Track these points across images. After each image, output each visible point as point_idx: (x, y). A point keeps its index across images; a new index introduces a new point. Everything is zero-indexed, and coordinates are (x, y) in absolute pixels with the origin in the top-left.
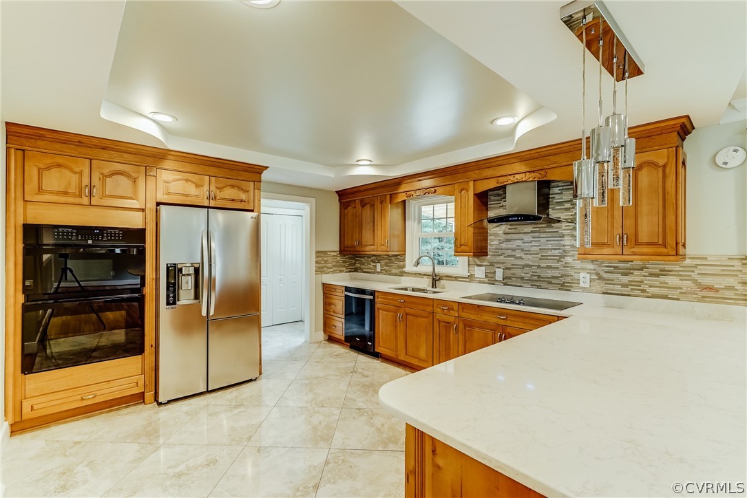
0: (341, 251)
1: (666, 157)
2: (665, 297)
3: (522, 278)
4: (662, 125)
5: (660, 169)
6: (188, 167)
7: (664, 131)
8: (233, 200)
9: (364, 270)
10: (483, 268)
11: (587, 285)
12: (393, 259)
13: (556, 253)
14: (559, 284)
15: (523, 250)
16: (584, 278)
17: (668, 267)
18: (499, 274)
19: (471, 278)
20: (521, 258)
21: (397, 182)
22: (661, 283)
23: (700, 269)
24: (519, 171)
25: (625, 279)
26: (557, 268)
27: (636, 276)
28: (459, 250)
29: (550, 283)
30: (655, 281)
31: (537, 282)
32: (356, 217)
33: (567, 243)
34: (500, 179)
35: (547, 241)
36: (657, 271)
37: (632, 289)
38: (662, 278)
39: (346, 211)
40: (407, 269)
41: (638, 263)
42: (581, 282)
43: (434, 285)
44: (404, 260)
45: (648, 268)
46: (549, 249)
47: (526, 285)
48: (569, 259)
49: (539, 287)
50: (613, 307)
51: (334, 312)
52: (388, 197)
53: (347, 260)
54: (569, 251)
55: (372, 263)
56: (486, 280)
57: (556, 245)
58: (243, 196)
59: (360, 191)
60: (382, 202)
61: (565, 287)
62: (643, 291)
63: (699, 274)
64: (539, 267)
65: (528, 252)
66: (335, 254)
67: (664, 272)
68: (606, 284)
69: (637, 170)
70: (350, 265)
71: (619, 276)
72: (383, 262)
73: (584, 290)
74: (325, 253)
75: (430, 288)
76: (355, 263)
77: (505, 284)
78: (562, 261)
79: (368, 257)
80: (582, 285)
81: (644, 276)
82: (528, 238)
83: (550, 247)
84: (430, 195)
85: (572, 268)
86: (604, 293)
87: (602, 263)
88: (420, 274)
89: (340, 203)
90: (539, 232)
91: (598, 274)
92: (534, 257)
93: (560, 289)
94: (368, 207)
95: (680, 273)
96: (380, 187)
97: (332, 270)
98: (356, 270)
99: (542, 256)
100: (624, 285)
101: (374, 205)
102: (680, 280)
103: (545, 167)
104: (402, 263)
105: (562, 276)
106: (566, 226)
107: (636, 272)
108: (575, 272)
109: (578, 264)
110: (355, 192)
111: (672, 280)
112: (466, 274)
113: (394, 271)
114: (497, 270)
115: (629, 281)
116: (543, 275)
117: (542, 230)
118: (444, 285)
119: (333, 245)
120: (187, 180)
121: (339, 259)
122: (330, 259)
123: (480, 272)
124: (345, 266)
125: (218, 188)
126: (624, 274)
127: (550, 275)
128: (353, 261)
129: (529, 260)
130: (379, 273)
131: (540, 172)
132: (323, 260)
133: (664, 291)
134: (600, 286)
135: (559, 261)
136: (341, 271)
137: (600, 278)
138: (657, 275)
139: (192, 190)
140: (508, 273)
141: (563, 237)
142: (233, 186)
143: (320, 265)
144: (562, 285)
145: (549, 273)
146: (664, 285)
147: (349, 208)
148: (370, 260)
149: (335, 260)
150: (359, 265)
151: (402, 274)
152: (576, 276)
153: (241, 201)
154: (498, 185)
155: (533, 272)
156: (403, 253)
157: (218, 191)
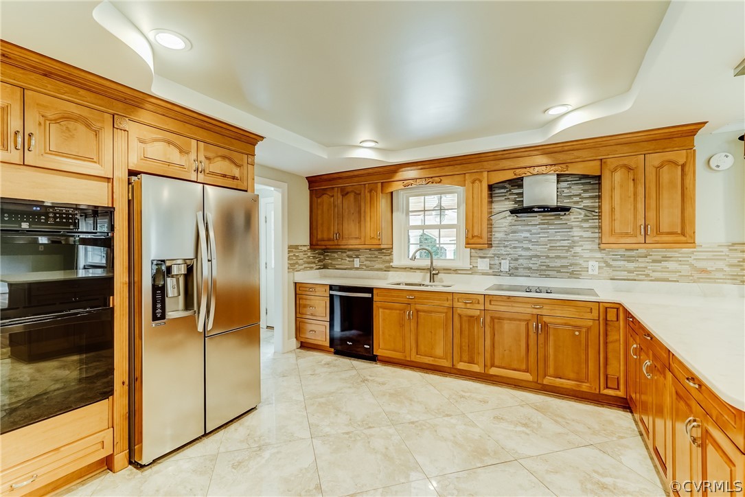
0: (311, 244)
1: (685, 157)
2: (667, 280)
3: (530, 269)
4: (685, 128)
5: (680, 168)
6: (171, 125)
7: (684, 135)
8: (224, 176)
9: (337, 266)
10: (487, 260)
11: (596, 272)
12: (376, 253)
13: (565, 243)
14: (568, 272)
15: (530, 241)
16: (593, 266)
17: (669, 254)
18: (505, 266)
19: (473, 271)
20: (528, 249)
21: (394, 169)
22: (662, 268)
23: (696, 255)
24: (540, 163)
25: (631, 266)
26: (567, 258)
27: (642, 263)
28: (471, 241)
29: (559, 272)
30: (657, 266)
31: (545, 271)
32: (335, 206)
33: (575, 234)
34: (517, 171)
35: (556, 232)
36: (659, 258)
37: (637, 275)
38: (664, 264)
39: (319, 200)
40: (394, 264)
41: (642, 251)
42: (590, 270)
43: (432, 278)
44: (391, 254)
45: (651, 255)
46: (558, 240)
47: (534, 275)
48: (578, 249)
49: (548, 276)
50: (621, 291)
51: (312, 315)
52: (379, 185)
53: (317, 256)
54: (578, 242)
55: (348, 259)
56: (491, 271)
57: (565, 236)
58: (236, 172)
59: (340, 178)
60: (370, 191)
61: (573, 275)
62: (647, 275)
63: (695, 259)
64: (548, 257)
65: (537, 243)
66: (305, 248)
67: (666, 258)
68: (613, 270)
69: (661, 166)
70: (319, 261)
71: (625, 263)
72: (363, 258)
73: (593, 277)
74: (296, 247)
75: (427, 282)
76: (325, 259)
77: (511, 275)
78: (571, 251)
79: (342, 252)
80: (590, 272)
81: (648, 262)
82: (534, 229)
83: (559, 238)
84: (434, 184)
85: (581, 257)
86: (612, 279)
87: (609, 252)
88: (411, 268)
89: (310, 190)
90: (547, 224)
91: (605, 262)
92: (542, 248)
93: (569, 278)
94: (352, 196)
95: (680, 259)
96: (369, 174)
97: (302, 267)
98: (325, 267)
99: (551, 246)
100: (630, 272)
101: (360, 194)
102: (680, 264)
103: (569, 161)
104: (388, 258)
105: (571, 265)
106: (575, 218)
107: (640, 260)
108: (584, 261)
109: (587, 254)
110: (334, 179)
111: (672, 265)
112: (468, 266)
113: (377, 266)
114: (503, 261)
115: (635, 267)
116: (551, 265)
117: (551, 222)
118: (441, 279)
119: (304, 239)
120: (169, 143)
121: (309, 254)
122: (301, 255)
123: (483, 265)
124: (314, 263)
125: (207, 158)
126: (629, 261)
127: (558, 265)
128: (322, 257)
129: (539, 249)
130: (357, 269)
131: (561, 165)
132: (294, 255)
133: (665, 275)
134: (608, 272)
135: (568, 251)
136: (312, 268)
137: (608, 265)
138: (660, 261)
139: (174, 156)
140: (514, 264)
141: (572, 228)
142: (224, 157)
143: (292, 262)
144: (572, 273)
145: (558, 263)
146: (666, 270)
147: (325, 197)
148: (345, 255)
149: (306, 256)
150: (330, 261)
151: (388, 269)
152: (584, 265)
153: (234, 178)
154: (515, 177)
155: (541, 262)
156: (390, 246)
157: (207, 162)
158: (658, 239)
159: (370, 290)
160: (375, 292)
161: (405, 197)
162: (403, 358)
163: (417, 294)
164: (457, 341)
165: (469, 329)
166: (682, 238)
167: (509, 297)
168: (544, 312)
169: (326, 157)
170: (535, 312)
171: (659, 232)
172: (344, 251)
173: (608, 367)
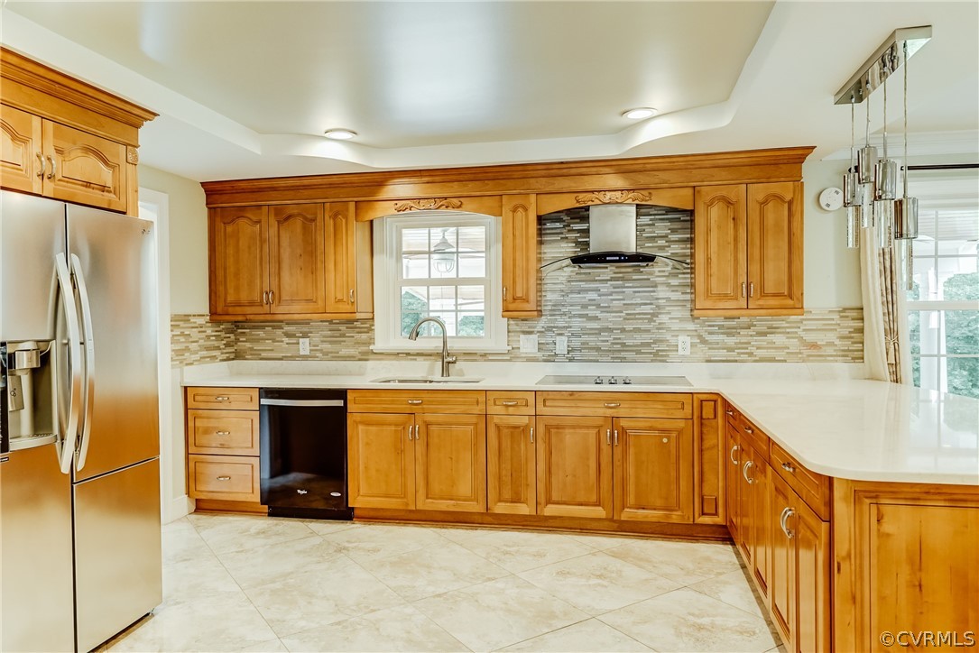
0: (213, 312)
1: (792, 191)
2: (773, 360)
3: (598, 349)
4: (791, 153)
5: (786, 205)
7: (791, 161)
8: (88, 184)
9: (264, 355)
10: (534, 337)
11: (688, 352)
12: (343, 328)
13: (647, 309)
14: (651, 353)
15: (598, 306)
16: (684, 342)
17: (776, 324)
18: (562, 345)
19: (512, 355)
20: (596, 318)
21: (379, 180)
22: (768, 343)
23: (805, 325)
24: (613, 187)
25: (731, 341)
26: (649, 331)
27: (744, 336)
28: (512, 306)
29: (639, 352)
30: (762, 341)
31: (619, 353)
32: (262, 241)
33: (661, 295)
34: (581, 196)
35: (635, 292)
36: (764, 329)
37: (738, 353)
38: (770, 337)
39: (230, 229)
40: (378, 346)
41: (744, 320)
42: (680, 348)
43: (445, 370)
44: (370, 330)
45: (755, 326)
46: (636, 304)
47: (605, 359)
48: (664, 318)
49: (623, 360)
50: (719, 378)
51: (222, 446)
52: (352, 206)
53: (223, 334)
54: (664, 307)
55: (286, 340)
56: (539, 355)
57: (647, 298)
58: (106, 176)
59: (274, 189)
60: (335, 217)
61: (658, 357)
62: (751, 354)
63: (804, 330)
64: (623, 330)
65: (607, 309)
66: (201, 321)
67: (772, 330)
68: (710, 349)
69: (764, 203)
70: (227, 345)
71: (721, 337)
72: (316, 338)
73: (684, 359)
74: (186, 318)
75: (438, 376)
76: (237, 340)
77: (571, 360)
78: (655, 321)
79: (274, 327)
80: (681, 352)
81: (751, 336)
82: (605, 288)
83: (639, 301)
84: (450, 210)
85: (668, 329)
86: (708, 361)
87: (705, 321)
88: (408, 354)
89: (209, 208)
90: (622, 279)
91: (700, 337)
92: (616, 317)
93: (652, 361)
94: (298, 222)
95: (788, 330)
96: (331, 186)
97: (197, 357)
98: (238, 356)
99: (627, 314)
100: (730, 349)
101: (313, 220)
102: (788, 338)
103: (653, 186)
104: (364, 336)
105: (654, 343)
106: (659, 271)
107: (743, 332)
108: (673, 336)
109: (676, 326)
110: (260, 190)
111: (779, 339)
112: (504, 347)
113: (344, 352)
114: (558, 338)
115: (735, 343)
116: (629, 342)
117: (627, 276)
118: (461, 370)
119: (199, 303)
121: (209, 332)
122: (194, 333)
123: (528, 345)
124: (218, 348)
125: (59, 151)
126: (728, 334)
127: (638, 342)
128: (232, 336)
129: (611, 319)
130: (305, 358)
131: (643, 192)
132: (182, 334)
133: (772, 353)
134: (703, 351)
135: (650, 320)
136: (214, 358)
137: (704, 341)
138: (764, 334)
140: (576, 343)
141: (656, 286)
143: (178, 347)
144: (656, 354)
145: (639, 339)
146: (772, 346)
147: (242, 222)
148: (279, 332)
149: (203, 335)
150: (248, 345)
151: (366, 356)
152: (673, 341)
153: (103, 188)
154: (578, 205)
155: (614, 339)
156: (370, 316)
157: (60, 158)
158: (761, 302)
159: (341, 394)
160: (350, 396)
161: (394, 229)
162: (404, 508)
163: (426, 396)
164: (492, 468)
165: (512, 448)
166: (789, 302)
167: (572, 393)
168: (622, 412)
169: (258, 152)
170: (609, 412)
171: (763, 294)
172: (276, 324)
173: (704, 484)
